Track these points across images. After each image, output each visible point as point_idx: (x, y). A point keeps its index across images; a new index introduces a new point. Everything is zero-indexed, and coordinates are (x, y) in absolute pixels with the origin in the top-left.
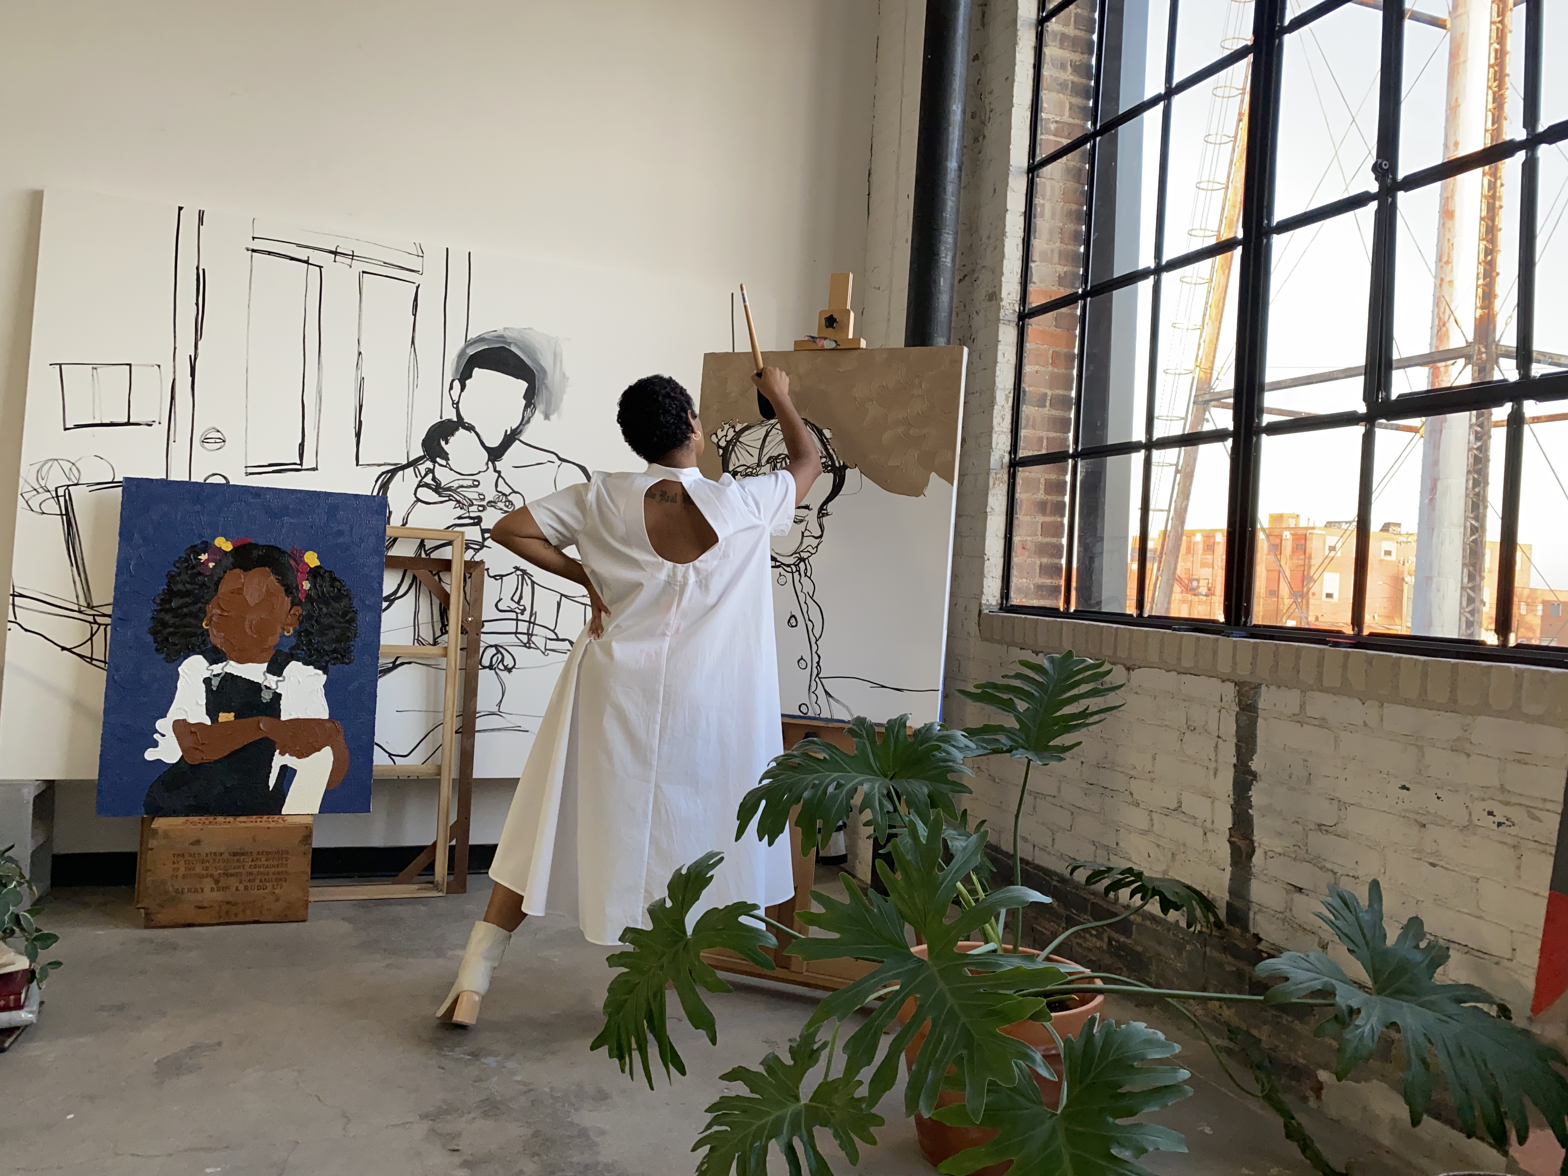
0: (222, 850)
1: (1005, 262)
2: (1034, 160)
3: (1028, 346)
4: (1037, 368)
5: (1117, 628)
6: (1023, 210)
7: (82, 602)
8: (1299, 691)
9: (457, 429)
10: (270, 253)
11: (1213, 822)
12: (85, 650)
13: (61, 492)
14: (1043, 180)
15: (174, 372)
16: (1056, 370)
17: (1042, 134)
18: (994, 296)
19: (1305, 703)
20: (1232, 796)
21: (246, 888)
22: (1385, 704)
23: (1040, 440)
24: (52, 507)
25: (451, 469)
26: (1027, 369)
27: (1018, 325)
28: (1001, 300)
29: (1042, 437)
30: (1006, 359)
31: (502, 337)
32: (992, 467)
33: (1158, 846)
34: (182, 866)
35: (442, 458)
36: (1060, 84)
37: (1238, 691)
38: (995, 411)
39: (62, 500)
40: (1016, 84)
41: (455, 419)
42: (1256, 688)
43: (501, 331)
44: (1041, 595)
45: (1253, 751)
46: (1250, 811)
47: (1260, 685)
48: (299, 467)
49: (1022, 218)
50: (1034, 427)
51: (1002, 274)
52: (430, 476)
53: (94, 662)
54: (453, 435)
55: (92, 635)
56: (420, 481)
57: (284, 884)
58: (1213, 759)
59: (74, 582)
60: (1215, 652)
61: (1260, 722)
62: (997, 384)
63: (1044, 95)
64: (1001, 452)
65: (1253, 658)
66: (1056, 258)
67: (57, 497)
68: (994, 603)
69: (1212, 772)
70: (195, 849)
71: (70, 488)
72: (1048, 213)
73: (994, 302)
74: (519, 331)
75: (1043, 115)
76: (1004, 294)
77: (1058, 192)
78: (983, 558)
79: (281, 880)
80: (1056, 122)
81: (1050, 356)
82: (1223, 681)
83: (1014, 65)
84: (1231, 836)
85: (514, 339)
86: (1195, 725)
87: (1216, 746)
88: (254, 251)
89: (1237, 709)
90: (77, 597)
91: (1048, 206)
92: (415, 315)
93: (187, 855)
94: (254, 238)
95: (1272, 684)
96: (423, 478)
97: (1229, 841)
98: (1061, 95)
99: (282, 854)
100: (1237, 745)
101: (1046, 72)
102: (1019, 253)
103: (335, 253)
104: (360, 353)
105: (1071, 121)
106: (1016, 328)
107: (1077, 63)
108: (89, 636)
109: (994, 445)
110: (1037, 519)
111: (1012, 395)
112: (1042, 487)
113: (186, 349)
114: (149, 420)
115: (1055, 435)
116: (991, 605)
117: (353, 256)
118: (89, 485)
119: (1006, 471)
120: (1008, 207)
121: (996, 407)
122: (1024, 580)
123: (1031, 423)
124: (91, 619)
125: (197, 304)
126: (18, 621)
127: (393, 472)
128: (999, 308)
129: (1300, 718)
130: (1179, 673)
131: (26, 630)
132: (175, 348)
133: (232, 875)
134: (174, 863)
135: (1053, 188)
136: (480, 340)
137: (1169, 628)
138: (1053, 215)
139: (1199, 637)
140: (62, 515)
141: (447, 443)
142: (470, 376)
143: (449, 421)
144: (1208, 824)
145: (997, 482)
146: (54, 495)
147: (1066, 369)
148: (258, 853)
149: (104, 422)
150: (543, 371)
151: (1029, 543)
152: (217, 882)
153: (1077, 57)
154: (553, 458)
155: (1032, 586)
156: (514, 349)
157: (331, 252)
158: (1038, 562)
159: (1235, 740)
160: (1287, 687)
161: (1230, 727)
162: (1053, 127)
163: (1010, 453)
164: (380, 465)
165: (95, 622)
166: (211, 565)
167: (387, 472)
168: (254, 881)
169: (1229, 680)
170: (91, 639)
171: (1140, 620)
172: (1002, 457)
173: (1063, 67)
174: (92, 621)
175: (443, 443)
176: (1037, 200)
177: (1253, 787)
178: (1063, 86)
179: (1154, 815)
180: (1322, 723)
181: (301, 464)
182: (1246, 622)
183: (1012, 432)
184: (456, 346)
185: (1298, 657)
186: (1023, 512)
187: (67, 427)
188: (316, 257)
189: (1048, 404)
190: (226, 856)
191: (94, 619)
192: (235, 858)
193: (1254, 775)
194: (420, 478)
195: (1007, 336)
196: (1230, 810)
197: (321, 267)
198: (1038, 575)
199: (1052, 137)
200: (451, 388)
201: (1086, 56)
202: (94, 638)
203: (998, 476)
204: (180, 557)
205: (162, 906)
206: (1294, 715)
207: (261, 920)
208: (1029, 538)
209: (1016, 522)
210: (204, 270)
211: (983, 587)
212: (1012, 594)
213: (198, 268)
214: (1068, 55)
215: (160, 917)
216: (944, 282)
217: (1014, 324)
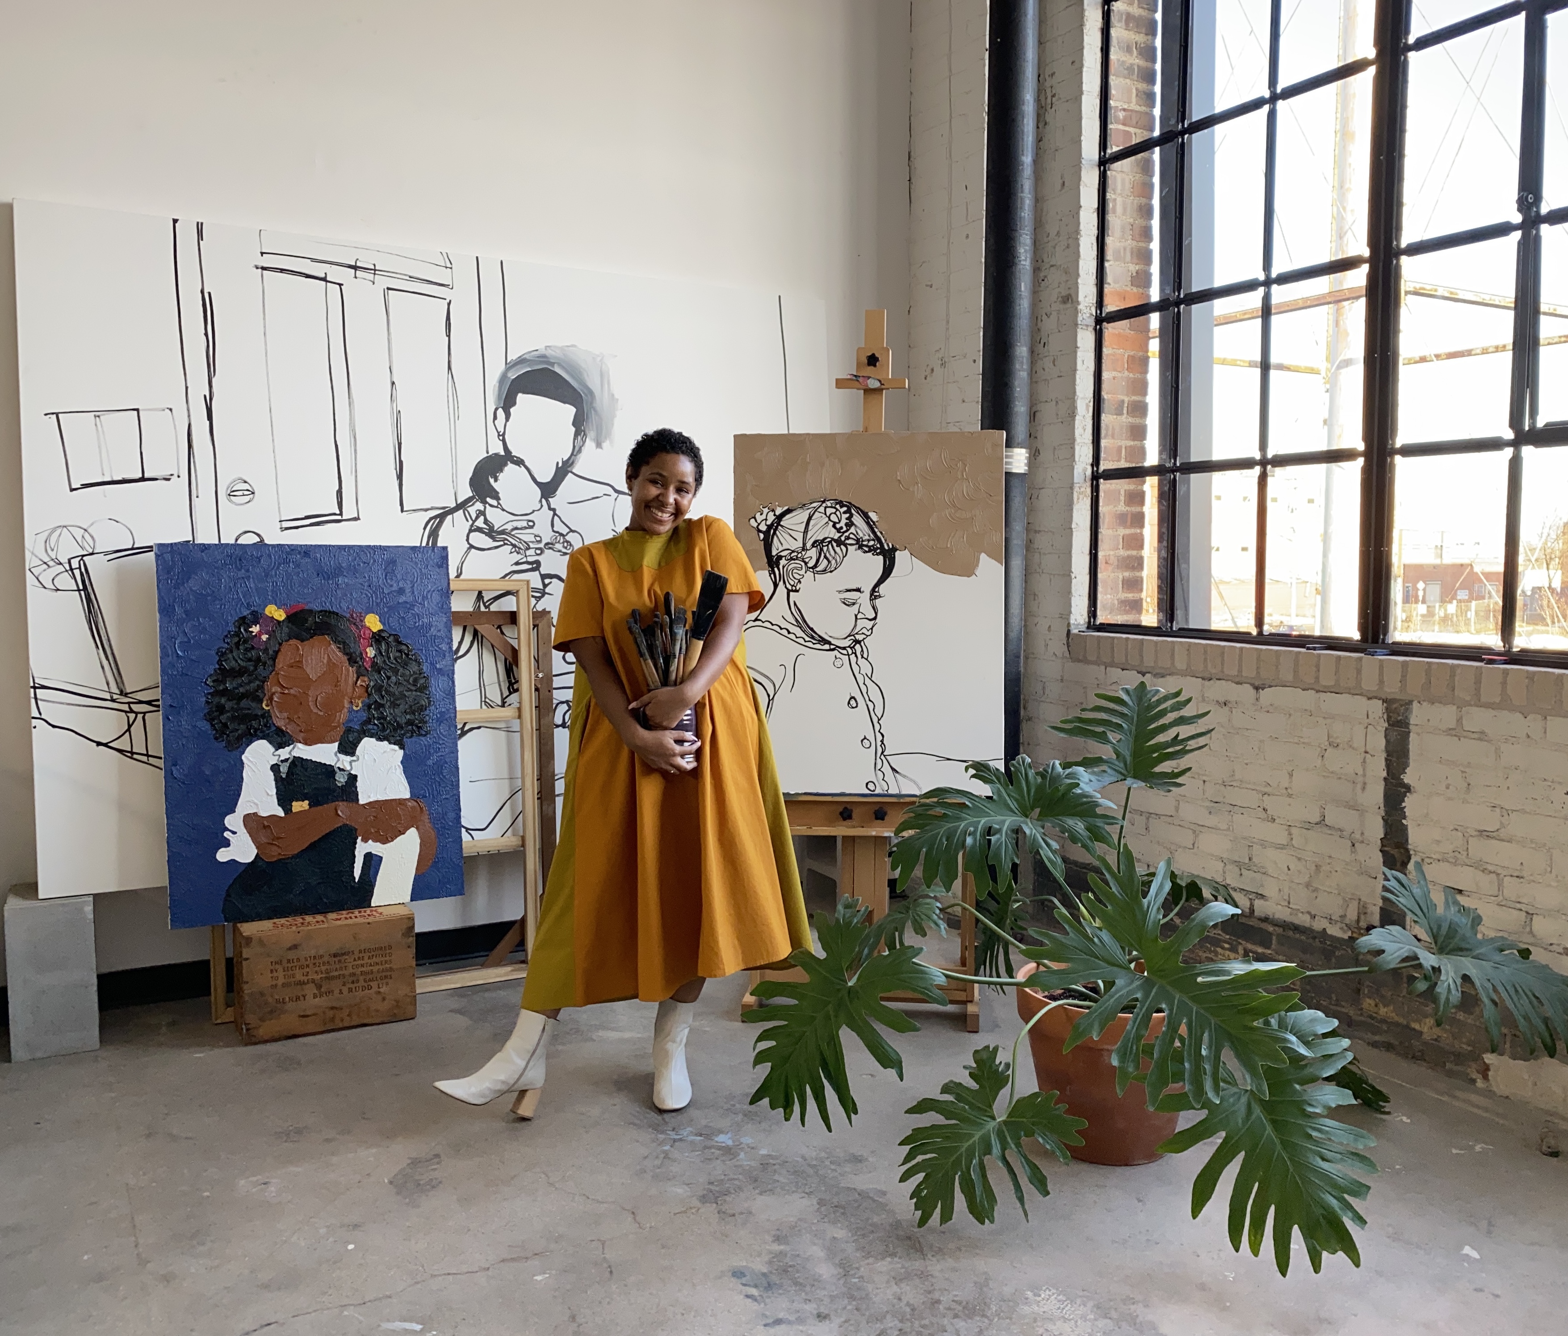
0: (321, 952)
1: (1081, 263)
2: (1105, 153)
3: (1106, 351)
4: (1114, 374)
5: (1242, 648)
6: (1096, 206)
7: (114, 688)
8: (1455, 707)
9: (506, 465)
10: (282, 271)
11: (1362, 834)
12: (126, 746)
13: (75, 563)
14: (1114, 173)
15: (189, 416)
16: (1131, 375)
17: (1112, 123)
18: (1070, 299)
19: (1461, 718)
20: (1382, 808)
21: (350, 990)
22: (1548, 718)
23: (1119, 449)
24: (66, 582)
25: (503, 510)
26: (1105, 375)
27: (1095, 329)
28: (1078, 303)
29: (1121, 447)
30: (1085, 366)
31: (544, 356)
32: (1075, 481)
33: (1299, 859)
34: (280, 974)
35: (492, 498)
36: (1128, 69)
37: (1387, 709)
38: (1077, 422)
39: (77, 572)
40: (1085, 69)
41: (502, 453)
42: (1407, 704)
43: (542, 351)
44: (1125, 610)
45: (1406, 765)
46: (1404, 821)
47: (1410, 702)
48: (339, 518)
49: (1096, 215)
50: (1113, 437)
51: (1078, 275)
52: (482, 518)
53: (135, 756)
54: (502, 471)
55: (130, 726)
56: (472, 526)
57: (390, 981)
58: (1360, 772)
59: (103, 667)
60: (1359, 671)
61: (1412, 737)
62: (1078, 393)
63: (1113, 80)
64: (1084, 465)
65: (1402, 676)
66: (1128, 257)
67: (72, 569)
68: (1082, 622)
69: (1359, 786)
70: (292, 955)
71: (85, 558)
72: (1119, 209)
73: (1069, 305)
74: (562, 348)
75: (1112, 103)
76: (1081, 298)
77: (1128, 186)
78: (1070, 576)
79: (386, 977)
80: (1124, 110)
81: (1125, 361)
82: (1369, 699)
83: (1083, 48)
84: (1383, 846)
85: (556, 358)
86: (1338, 741)
87: (1364, 762)
88: (264, 268)
89: (1386, 725)
90: (108, 684)
91: (1119, 200)
92: (449, 336)
93: (285, 962)
94: (262, 254)
95: (1424, 701)
96: (474, 522)
97: (1381, 851)
98: (1128, 81)
99: (384, 950)
100: (1386, 760)
101: (1113, 56)
102: (1094, 253)
103: (355, 268)
104: (393, 383)
105: (1138, 108)
106: (1093, 333)
107: (1142, 45)
108: (126, 727)
109: (1077, 459)
110: (1119, 532)
111: (1091, 404)
112: (1122, 498)
113: (199, 389)
114: (166, 473)
115: (1132, 443)
116: (1078, 624)
117: (375, 270)
118: (107, 553)
119: (1089, 483)
120: (1082, 203)
121: (1077, 418)
122: (1109, 596)
123: (1110, 433)
124: (126, 707)
125: (206, 334)
126: (43, 717)
127: (442, 517)
128: (1076, 312)
129: (1456, 732)
130: (1318, 691)
131: (54, 726)
132: (187, 388)
133: (334, 978)
134: (272, 971)
135: (1123, 180)
136: (521, 361)
137: (1303, 646)
138: (1125, 209)
139: (1339, 657)
140: (79, 590)
141: (496, 480)
142: (514, 404)
143: (497, 455)
144: (1357, 836)
145: (1081, 496)
146: (68, 568)
147: (1141, 373)
148: (360, 952)
149: (116, 478)
150: (591, 393)
151: (1112, 557)
152: (319, 987)
153: (1141, 38)
154: (610, 491)
155: (1116, 602)
156: (557, 369)
157: (350, 267)
158: (1121, 577)
159: (1384, 755)
160: (1441, 702)
161: (1378, 743)
162: (1121, 115)
163: (1092, 465)
164: (426, 510)
165: (132, 711)
166: (264, 637)
167: (435, 517)
168: (358, 981)
169: (1376, 698)
170: (129, 730)
171: (1261, 639)
172: (1085, 470)
173: (1129, 50)
174: (128, 709)
175: (492, 481)
176: (1109, 196)
177: (1406, 799)
178: (1130, 69)
179: (1294, 831)
180: (1482, 736)
181: (341, 514)
182: (1384, 640)
183: (1093, 442)
184: (495, 370)
185: (1453, 675)
186: (1106, 526)
187: (73, 487)
188: (335, 272)
189: (1125, 411)
190: (326, 959)
191: (130, 708)
192: (336, 959)
193: (1408, 788)
194: (471, 522)
195: (1086, 340)
196: (1382, 821)
197: (340, 285)
198: (1121, 589)
199: (1121, 127)
200: (495, 418)
201: (1150, 37)
202: (132, 729)
203: (1082, 489)
204: (229, 632)
205: (262, 1020)
206: (1450, 729)
207: (365, 1021)
208: (1112, 553)
209: (1100, 537)
210: (210, 294)
211: (1070, 606)
212: (1099, 613)
213: (202, 292)
214: (1133, 37)
215: (263, 1032)
216: (1023, 287)
217: (1091, 329)
